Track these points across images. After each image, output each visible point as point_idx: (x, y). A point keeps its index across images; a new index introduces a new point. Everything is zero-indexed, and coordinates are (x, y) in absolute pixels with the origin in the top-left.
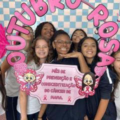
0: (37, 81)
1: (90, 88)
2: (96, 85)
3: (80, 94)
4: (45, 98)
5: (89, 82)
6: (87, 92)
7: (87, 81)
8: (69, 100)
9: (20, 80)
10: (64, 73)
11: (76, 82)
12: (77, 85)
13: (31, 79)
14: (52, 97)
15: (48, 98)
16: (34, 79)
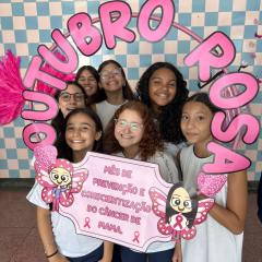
0: (74, 185)
1: (185, 219)
2: (198, 216)
3: (160, 230)
4: (87, 225)
5: (181, 206)
6: (178, 228)
7: (178, 203)
8: (136, 239)
9: (44, 178)
10: (129, 177)
11: (153, 201)
13: (63, 179)
14: (101, 225)
16: (68, 180)
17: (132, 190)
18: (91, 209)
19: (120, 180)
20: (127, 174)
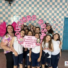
8: (33, 47)
12: (35, 42)
14: (28, 46)
15: (27, 46)
17: (32, 40)
18: (26, 44)
19: (30, 39)
20: (31, 38)
